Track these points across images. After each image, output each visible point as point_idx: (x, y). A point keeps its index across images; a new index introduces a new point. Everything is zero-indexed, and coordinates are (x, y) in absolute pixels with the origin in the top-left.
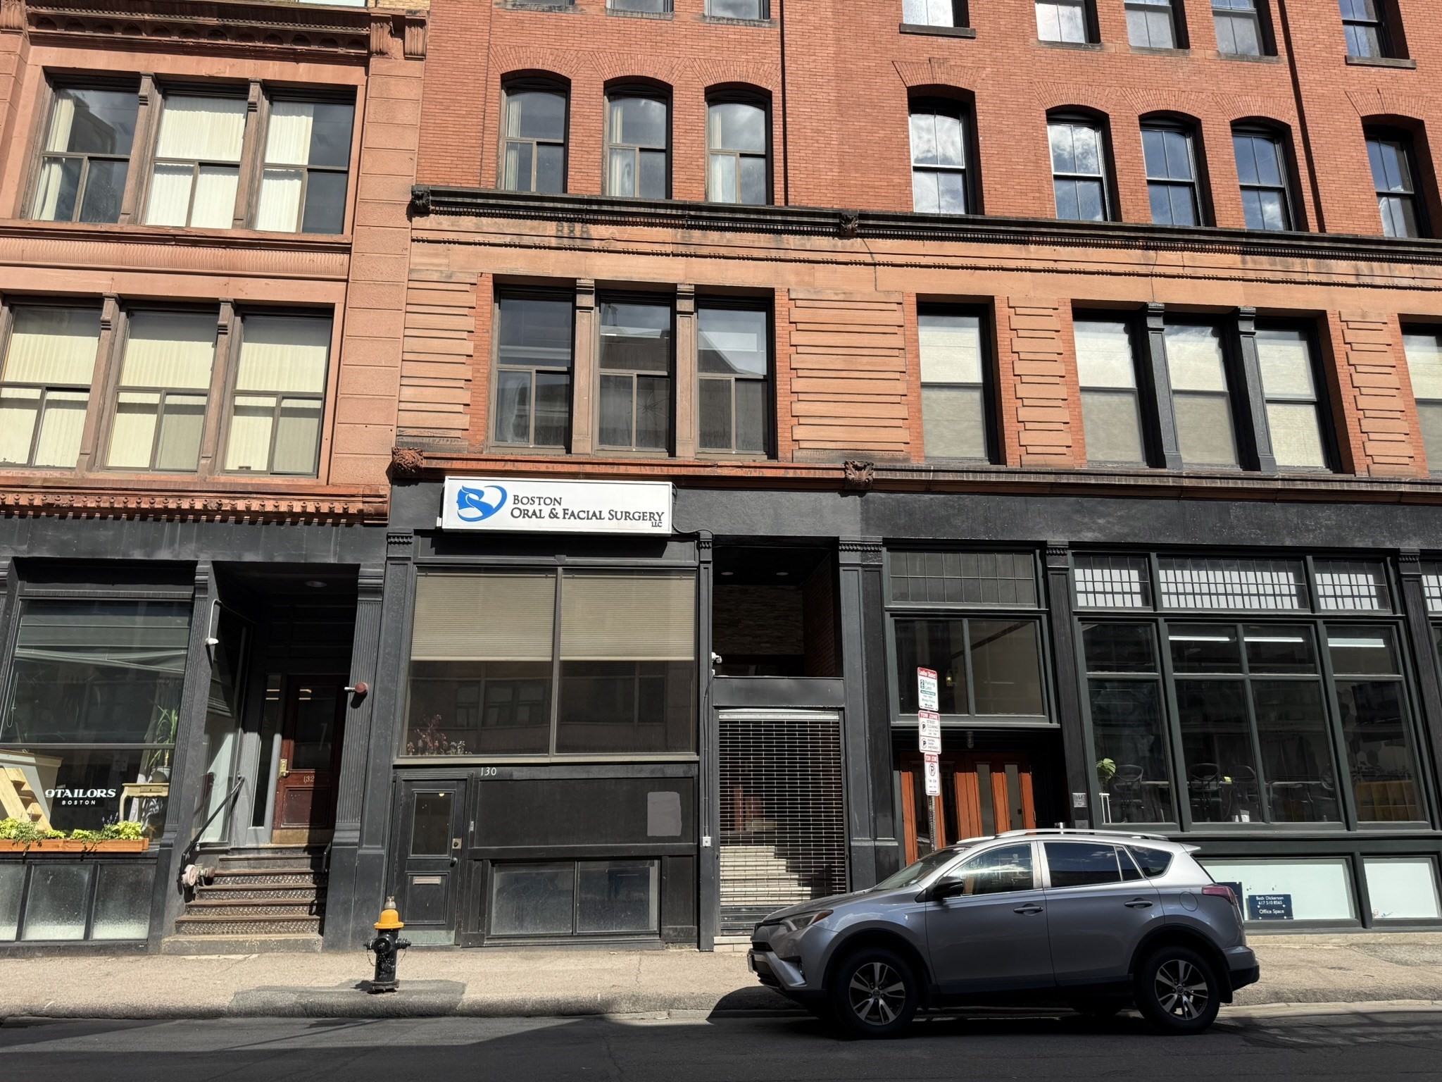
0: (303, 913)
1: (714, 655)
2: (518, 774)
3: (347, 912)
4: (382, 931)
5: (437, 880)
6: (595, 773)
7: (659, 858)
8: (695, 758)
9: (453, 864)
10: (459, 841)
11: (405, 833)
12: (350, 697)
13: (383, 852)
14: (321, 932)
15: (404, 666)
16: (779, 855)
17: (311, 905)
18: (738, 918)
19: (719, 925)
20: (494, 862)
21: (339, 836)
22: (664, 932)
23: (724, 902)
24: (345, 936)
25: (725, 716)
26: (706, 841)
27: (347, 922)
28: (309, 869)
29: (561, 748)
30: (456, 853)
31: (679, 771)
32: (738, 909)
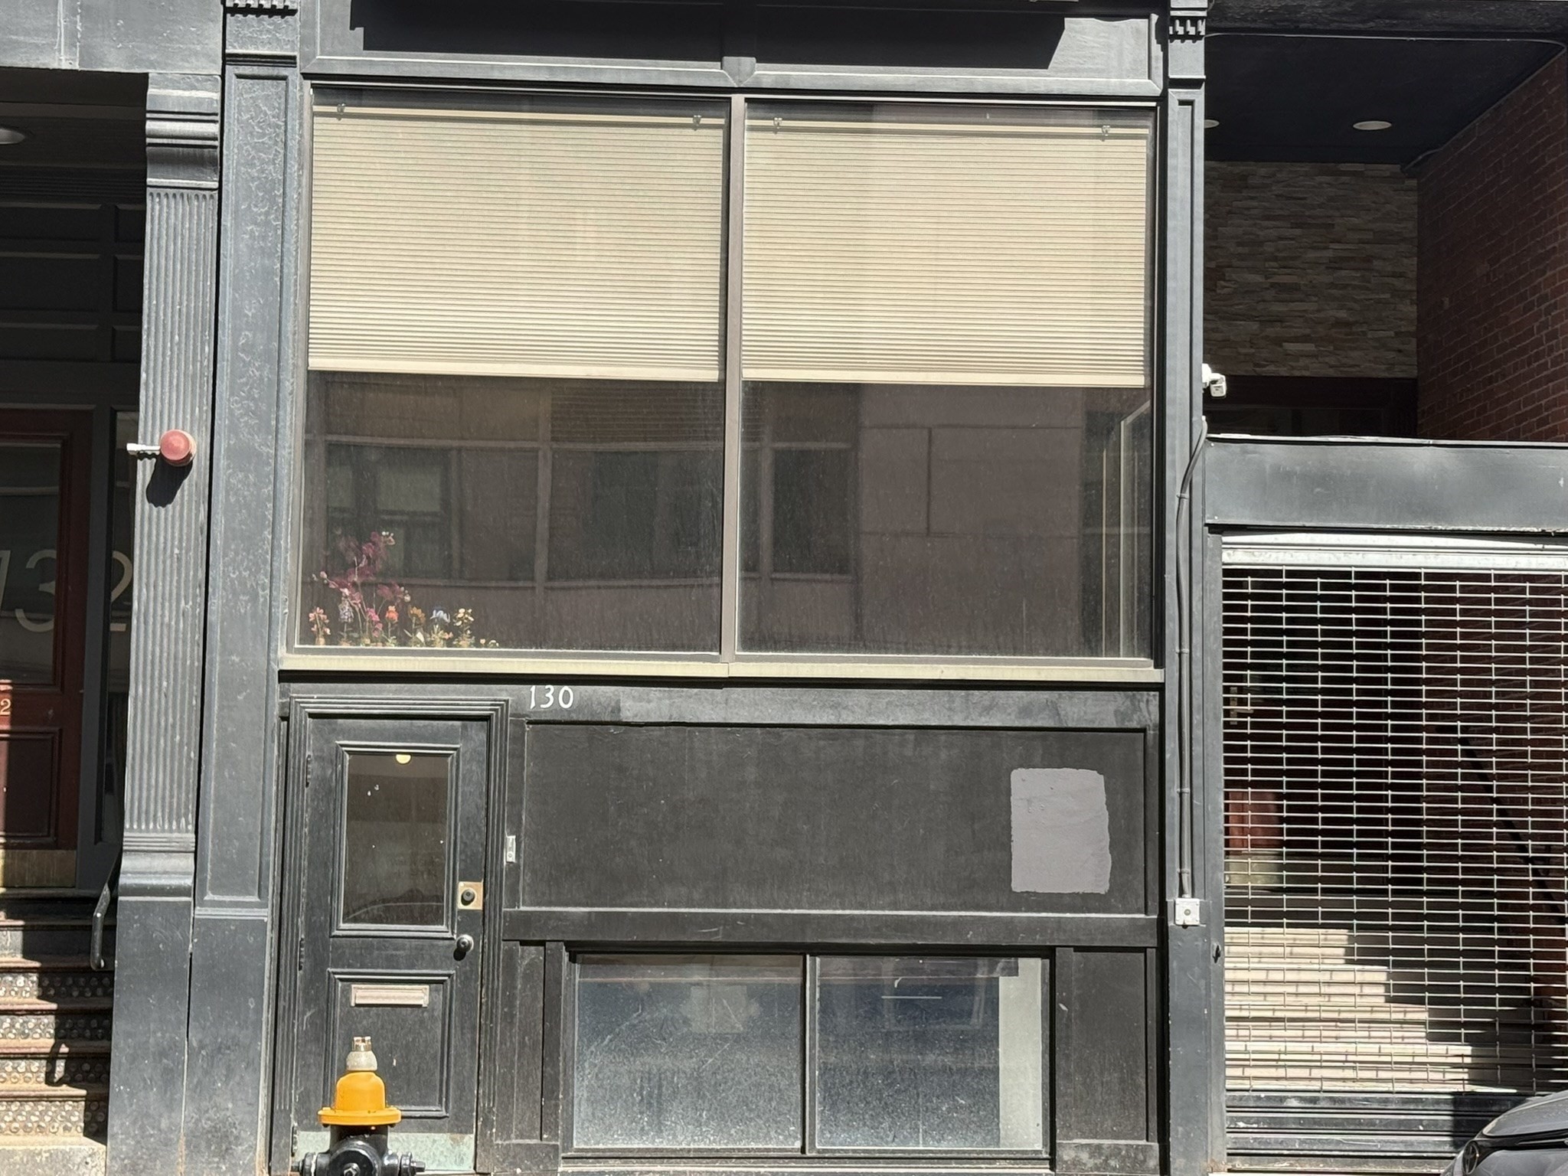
0: (30, 1078)
1: (1207, 374)
2: (635, 705)
3: (169, 1078)
4: (343, 1133)
5: (419, 995)
6: (857, 709)
7: (1047, 952)
8: (1149, 673)
9: (460, 953)
10: (476, 889)
11: (323, 862)
12: (144, 472)
13: (265, 915)
14: (97, 1129)
15: (294, 387)
16: (1363, 955)
17: (51, 1058)
18: (1277, 1126)
19: (1220, 1142)
20: (577, 950)
21: (133, 869)
22: (1065, 1155)
23: (1235, 1078)
24: (167, 1143)
25: (1241, 553)
26: (1186, 910)
27: (172, 1105)
28: (18, 960)
29: (755, 639)
30: (468, 921)
31: (1102, 712)
32: (1276, 1102)
